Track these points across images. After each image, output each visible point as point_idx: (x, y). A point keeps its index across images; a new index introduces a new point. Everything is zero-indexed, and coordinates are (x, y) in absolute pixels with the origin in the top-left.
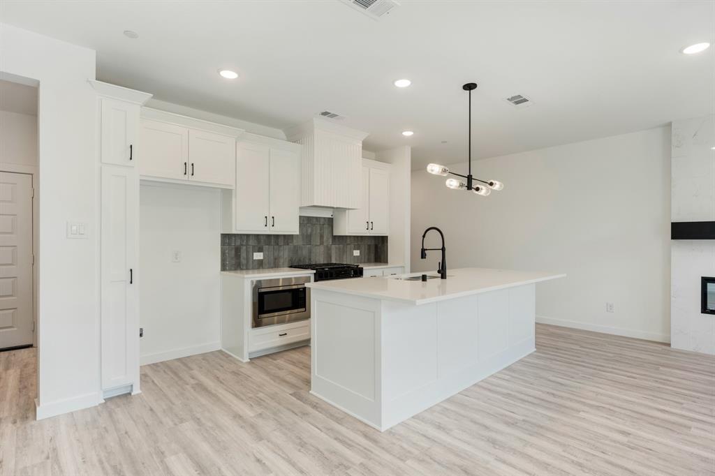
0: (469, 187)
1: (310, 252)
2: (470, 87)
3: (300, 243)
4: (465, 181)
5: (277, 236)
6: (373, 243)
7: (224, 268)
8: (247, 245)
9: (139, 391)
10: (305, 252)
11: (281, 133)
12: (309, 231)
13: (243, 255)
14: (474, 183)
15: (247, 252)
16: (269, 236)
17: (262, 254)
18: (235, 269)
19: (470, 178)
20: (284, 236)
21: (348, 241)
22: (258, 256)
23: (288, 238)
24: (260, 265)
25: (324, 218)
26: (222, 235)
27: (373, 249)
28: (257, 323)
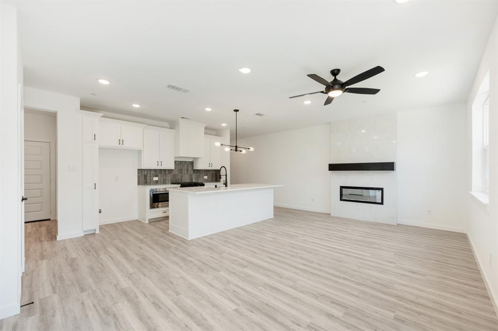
0: (236, 150)
1: (182, 177)
2: (236, 111)
3: (177, 173)
4: (234, 148)
5: (165, 170)
6: (214, 173)
7: (139, 184)
8: (150, 174)
9: (99, 232)
10: (179, 177)
11: (167, 125)
12: (181, 167)
13: (148, 178)
14: (238, 149)
15: (150, 177)
16: (161, 170)
17: (157, 178)
18: (144, 185)
19: (236, 147)
20: (169, 170)
21: (201, 172)
22: (156, 179)
23: (170, 171)
24: (157, 183)
25: (189, 162)
26: (138, 169)
27: (215, 175)
28: (152, 207)
